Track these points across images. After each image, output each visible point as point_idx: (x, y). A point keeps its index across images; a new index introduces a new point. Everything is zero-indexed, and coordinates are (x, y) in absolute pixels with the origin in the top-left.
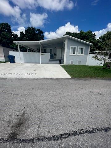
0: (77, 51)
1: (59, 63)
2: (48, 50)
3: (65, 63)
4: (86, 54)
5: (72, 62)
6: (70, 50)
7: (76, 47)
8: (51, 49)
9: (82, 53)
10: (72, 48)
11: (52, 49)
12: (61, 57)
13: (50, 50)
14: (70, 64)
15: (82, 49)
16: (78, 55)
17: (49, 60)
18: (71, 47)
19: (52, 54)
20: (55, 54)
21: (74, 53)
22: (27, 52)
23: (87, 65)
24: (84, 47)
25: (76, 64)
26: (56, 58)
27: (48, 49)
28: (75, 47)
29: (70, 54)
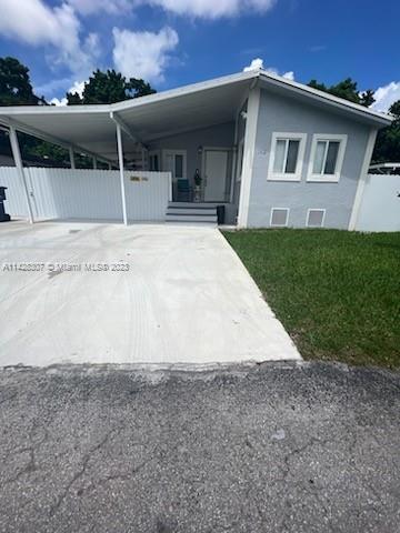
0: (306, 160)
1: (215, 218)
2: (168, 156)
3: (243, 222)
4: (352, 173)
5: (279, 215)
6: (272, 154)
7: (303, 137)
8: (179, 152)
9: (329, 169)
10: (280, 142)
11: (184, 153)
12: (227, 192)
13: (177, 156)
14: (270, 224)
15: (335, 145)
16: (311, 177)
17: (169, 207)
18: (276, 135)
19: (185, 177)
20: (198, 180)
21: (291, 168)
22: (73, 170)
23: (350, 229)
24: (343, 139)
25: (297, 225)
26: (201, 194)
27: (165, 152)
28: (294, 136)
29: (272, 176)
